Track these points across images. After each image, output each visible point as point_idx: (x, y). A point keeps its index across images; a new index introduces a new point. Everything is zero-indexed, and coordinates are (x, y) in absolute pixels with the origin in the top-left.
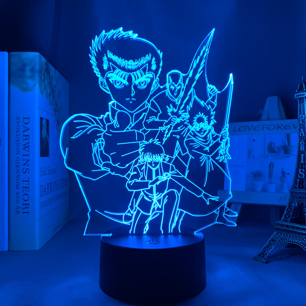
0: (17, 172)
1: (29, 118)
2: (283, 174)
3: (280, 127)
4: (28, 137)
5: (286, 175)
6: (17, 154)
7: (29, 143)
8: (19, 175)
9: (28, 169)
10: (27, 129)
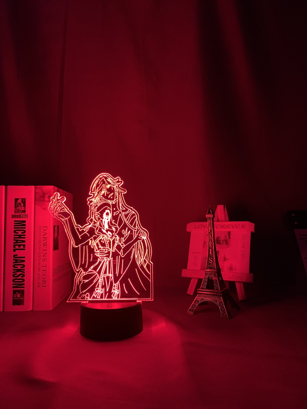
0: (39, 261)
1: (47, 227)
2: (225, 259)
3: (223, 227)
4: (46, 239)
5: (227, 260)
6: (39, 249)
7: (46, 242)
8: (40, 263)
9: (45, 259)
10: (45, 234)
